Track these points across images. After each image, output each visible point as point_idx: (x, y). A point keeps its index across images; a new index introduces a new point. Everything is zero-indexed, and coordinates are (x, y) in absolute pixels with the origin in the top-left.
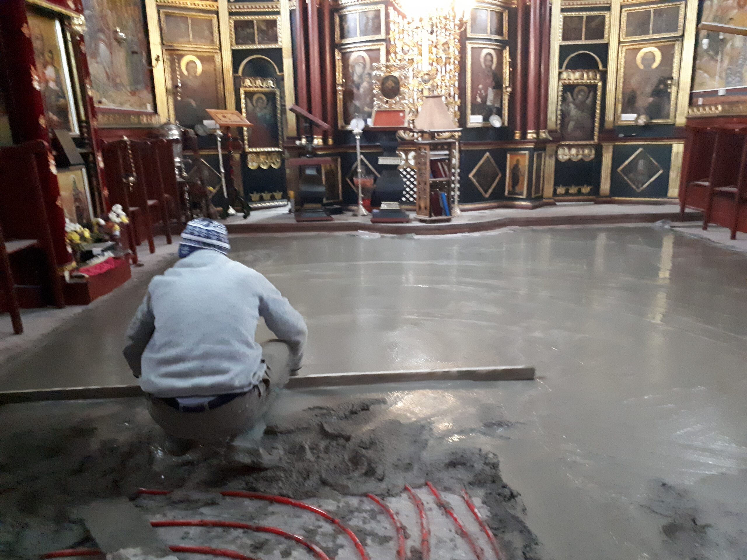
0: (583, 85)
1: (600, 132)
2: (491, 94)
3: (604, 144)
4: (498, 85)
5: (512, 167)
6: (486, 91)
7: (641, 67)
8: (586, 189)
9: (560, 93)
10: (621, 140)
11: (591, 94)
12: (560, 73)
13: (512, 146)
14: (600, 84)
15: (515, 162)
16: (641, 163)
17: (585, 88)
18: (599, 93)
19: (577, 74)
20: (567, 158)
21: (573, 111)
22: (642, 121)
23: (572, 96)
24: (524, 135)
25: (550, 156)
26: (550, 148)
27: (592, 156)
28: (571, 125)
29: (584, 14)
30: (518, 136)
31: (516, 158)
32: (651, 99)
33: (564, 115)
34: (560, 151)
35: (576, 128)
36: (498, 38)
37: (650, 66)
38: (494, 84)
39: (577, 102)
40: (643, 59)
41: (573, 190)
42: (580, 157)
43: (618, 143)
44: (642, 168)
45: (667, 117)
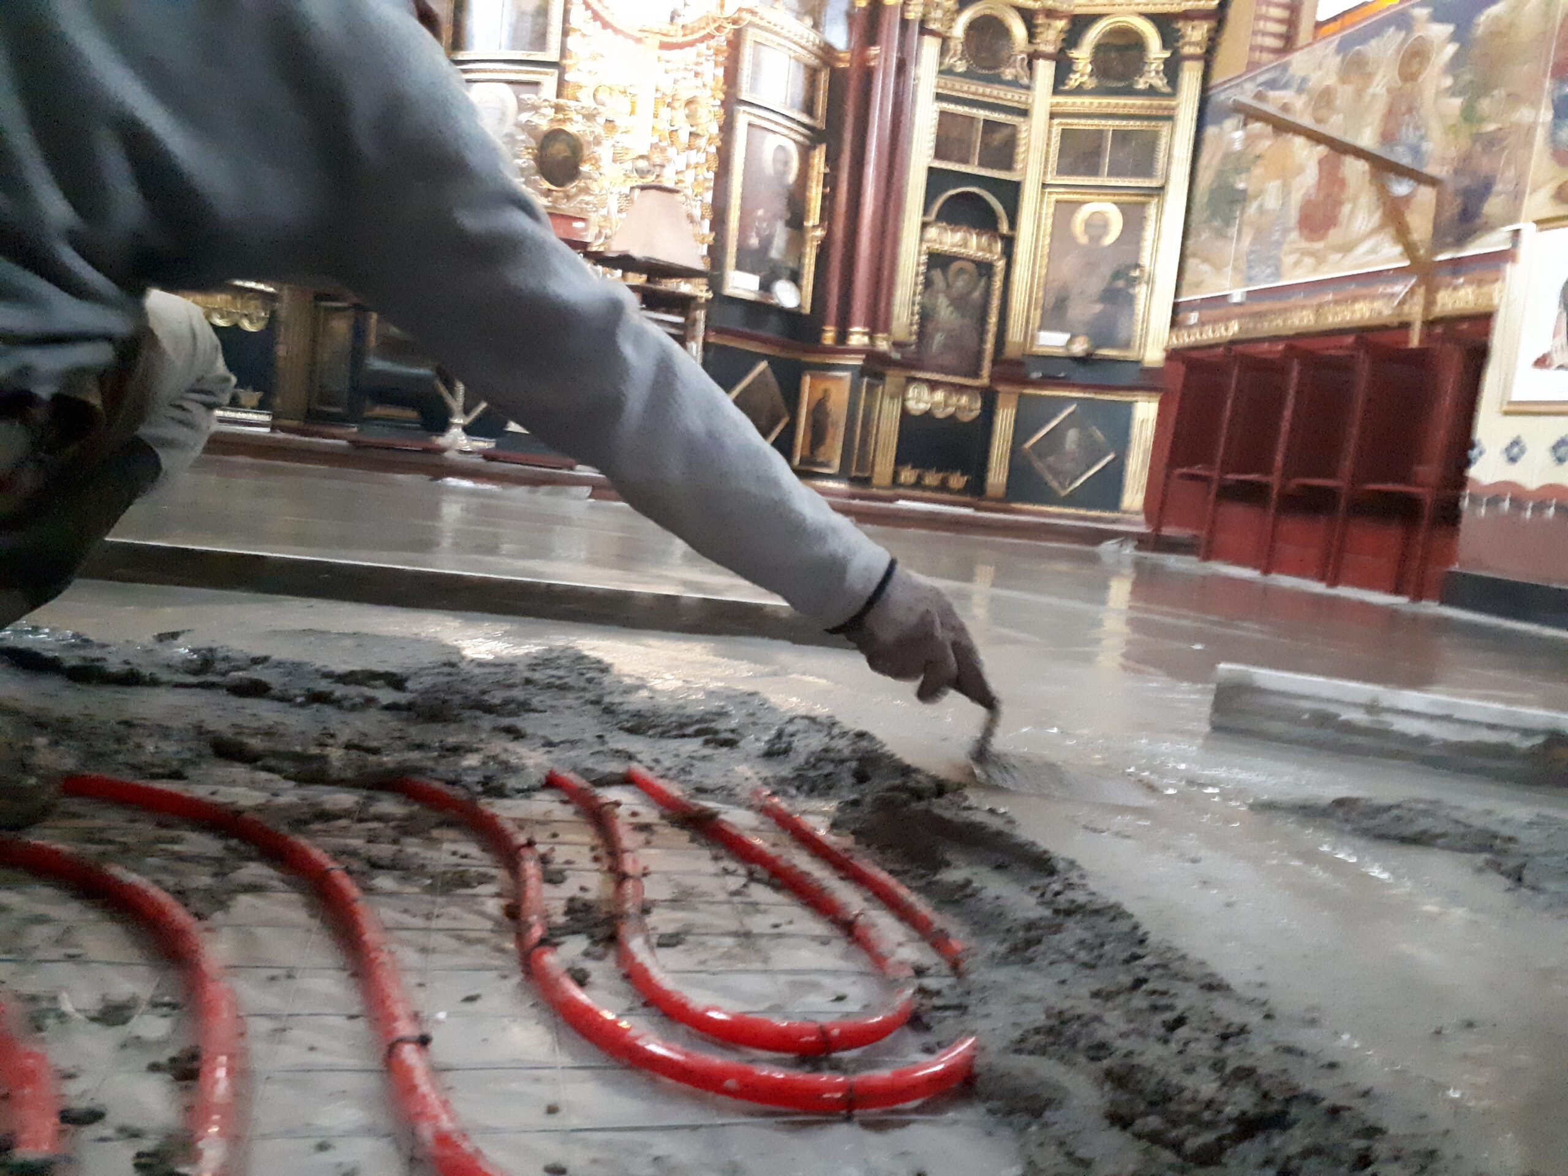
0: (968, 259)
1: (995, 362)
2: (780, 237)
3: (1001, 388)
4: (796, 221)
5: (812, 405)
6: (771, 225)
7: (1083, 239)
8: (957, 481)
9: (922, 268)
10: (1034, 384)
11: (983, 283)
12: (925, 225)
13: (816, 359)
14: (1001, 264)
15: (818, 395)
16: (1072, 435)
17: (970, 267)
18: (998, 283)
19: (958, 236)
20: (923, 407)
21: (944, 311)
22: (1079, 348)
23: (946, 278)
24: (843, 335)
25: (892, 397)
26: (893, 379)
27: (976, 413)
28: (939, 339)
29: (982, 114)
30: (829, 336)
31: (823, 386)
32: (1098, 308)
33: (926, 316)
34: (912, 392)
35: (946, 347)
36: (805, 119)
37: (1100, 238)
38: (789, 216)
39: (954, 292)
40: (1088, 224)
41: (932, 478)
42: (951, 410)
43: (1029, 391)
44: (1073, 447)
45: (1127, 345)
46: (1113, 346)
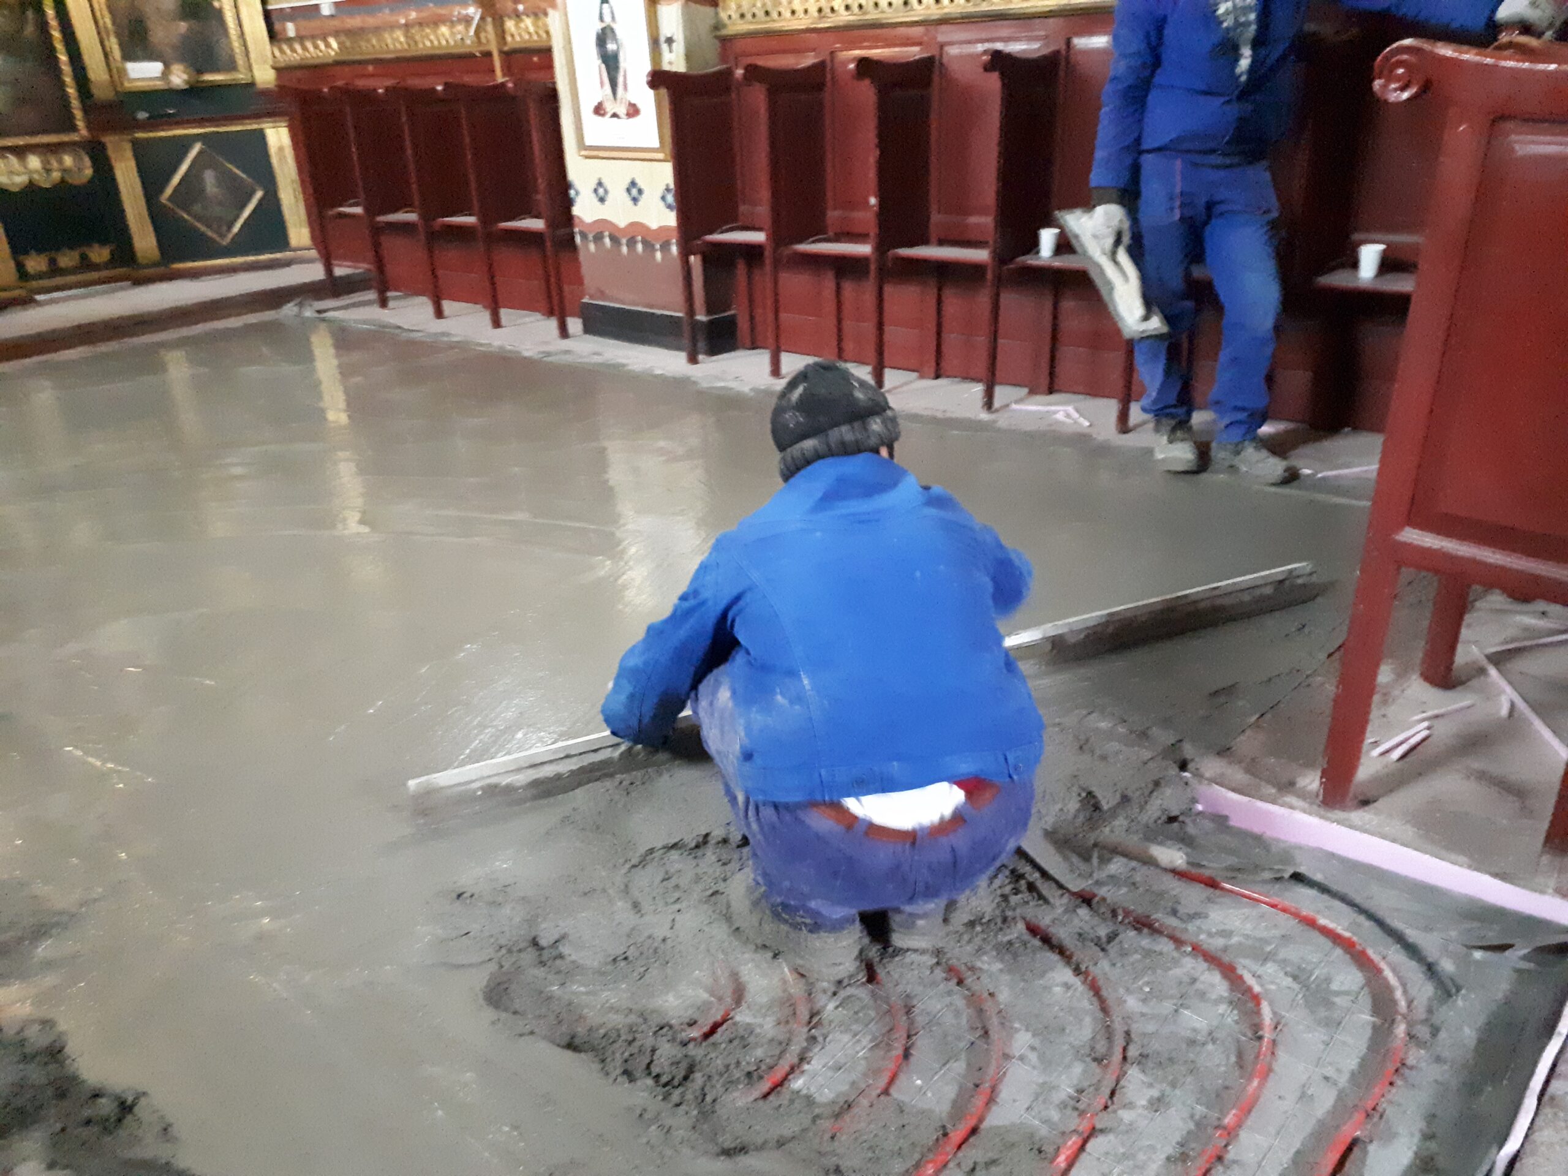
1: (86, 110)
3: (110, 140)
8: (100, 254)
10: (144, 126)
16: (209, 177)
20: (22, 180)
22: (179, 78)
27: (88, 171)
41: (67, 259)
42: (56, 175)
43: (140, 135)
44: (215, 190)
45: (232, 66)
46: (217, 70)
